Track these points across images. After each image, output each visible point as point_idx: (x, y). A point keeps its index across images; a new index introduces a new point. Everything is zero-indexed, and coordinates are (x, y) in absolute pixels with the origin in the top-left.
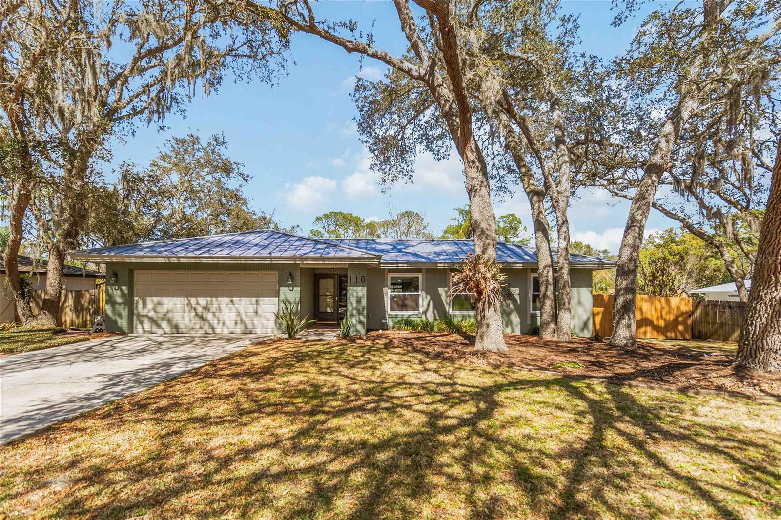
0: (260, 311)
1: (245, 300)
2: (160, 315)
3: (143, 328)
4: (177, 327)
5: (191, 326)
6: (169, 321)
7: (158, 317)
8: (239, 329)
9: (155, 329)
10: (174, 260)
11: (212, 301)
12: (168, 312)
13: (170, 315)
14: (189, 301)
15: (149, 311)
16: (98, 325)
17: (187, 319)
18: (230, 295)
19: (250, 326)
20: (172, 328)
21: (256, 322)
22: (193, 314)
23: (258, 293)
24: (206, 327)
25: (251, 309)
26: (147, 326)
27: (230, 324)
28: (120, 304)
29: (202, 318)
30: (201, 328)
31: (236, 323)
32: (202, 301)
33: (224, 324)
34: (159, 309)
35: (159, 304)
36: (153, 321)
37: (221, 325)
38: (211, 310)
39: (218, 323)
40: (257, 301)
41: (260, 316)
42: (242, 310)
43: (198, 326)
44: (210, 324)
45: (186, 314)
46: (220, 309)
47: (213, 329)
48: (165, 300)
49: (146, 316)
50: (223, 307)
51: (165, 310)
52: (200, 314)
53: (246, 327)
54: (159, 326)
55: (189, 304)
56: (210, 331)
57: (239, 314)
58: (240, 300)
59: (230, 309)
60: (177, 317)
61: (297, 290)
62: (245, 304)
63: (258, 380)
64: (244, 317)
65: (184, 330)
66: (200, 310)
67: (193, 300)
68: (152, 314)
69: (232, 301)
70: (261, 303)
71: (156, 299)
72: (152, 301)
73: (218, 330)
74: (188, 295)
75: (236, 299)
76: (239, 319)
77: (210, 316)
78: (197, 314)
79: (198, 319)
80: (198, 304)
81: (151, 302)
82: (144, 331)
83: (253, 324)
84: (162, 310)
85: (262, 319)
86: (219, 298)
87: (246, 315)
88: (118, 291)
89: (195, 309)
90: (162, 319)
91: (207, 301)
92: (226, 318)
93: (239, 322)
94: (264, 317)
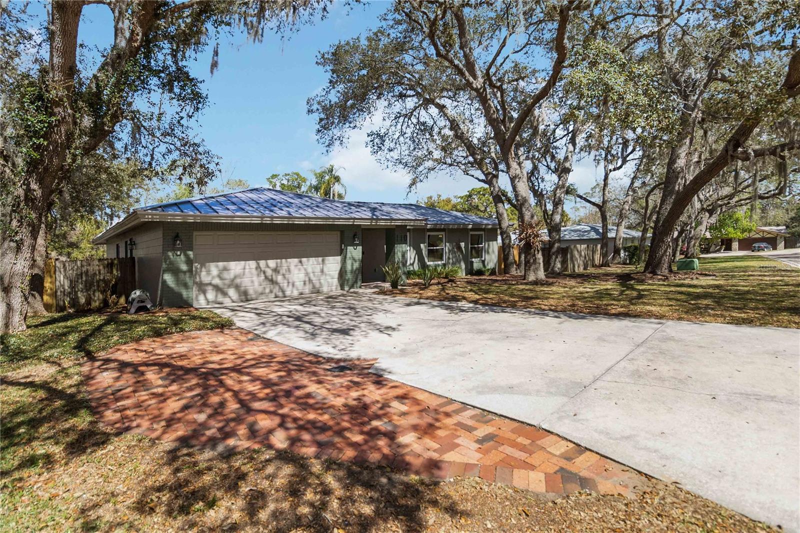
0: (325, 270)
1: (312, 260)
2: (227, 282)
3: (206, 299)
4: (245, 293)
5: (260, 289)
6: (237, 287)
7: (224, 284)
8: (307, 289)
9: (220, 298)
11: (281, 262)
12: (235, 277)
13: (238, 281)
14: (258, 264)
15: (213, 278)
17: (256, 284)
19: (317, 285)
20: (240, 296)
21: (322, 281)
22: (263, 277)
23: (322, 253)
24: (276, 290)
25: (318, 268)
26: (211, 295)
27: (299, 284)
28: (185, 272)
29: (272, 282)
30: (271, 292)
31: (305, 284)
32: (272, 263)
33: (293, 285)
34: (226, 275)
35: (225, 269)
36: (217, 288)
37: (291, 286)
38: (281, 272)
39: (288, 285)
40: (323, 261)
41: (326, 275)
42: (310, 270)
43: (267, 291)
44: (280, 286)
45: (255, 278)
46: (289, 270)
47: (283, 292)
48: (232, 265)
49: (210, 284)
50: (292, 268)
51: (232, 276)
52: (270, 277)
53: (314, 287)
54: (225, 294)
55: (258, 267)
56: (280, 294)
57: (307, 274)
58: (308, 261)
59: (299, 270)
60: (246, 282)
61: (360, 248)
62: (312, 264)
64: (311, 275)
65: (254, 296)
66: (269, 272)
67: (262, 263)
68: (217, 281)
69: (301, 262)
70: (326, 262)
71: (221, 264)
72: (217, 266)
73: (288, 293)
74: (257, 258)
75: (304, 260)
76: (307, 279)
77: (280, 278)
78: (266, 278)
79: (268, 283)
80: (268, 266)
81: (214, 268)
82: (208, 302)
83: (320, 283)
84: (228, 276)
85: (328, 277)
86: (289, 260)
87: (314, 275)
88: (182, 256)
89: (264, 272)
90: (229, 286)
91: (277, 264)
92: (296, 279)
93: (307, 282)
94: (330, 275)
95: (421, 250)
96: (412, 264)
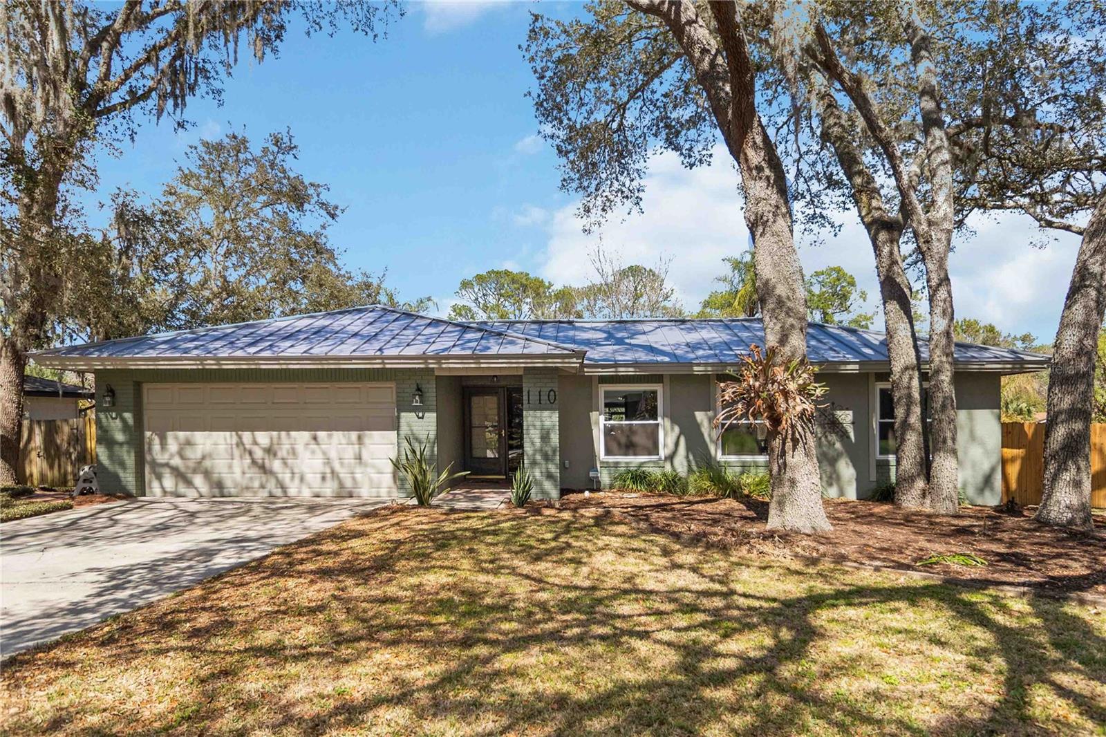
0: (365, 455)
1: (338, 436)
2: (191, 464)
3: (162, 487)
4: (220, 485)
5: (245, 483)
6: (207, 474)
7: (187, 467)
8: (329, 489)
9: (182, 489)
10: (211, 365)
11: (279, 438)
12: (204, 458)
13: (207, 463)
14: (240, 438)
15: (172, 456)
16: (85, 481)
17: (237, 470)
18: (312, 426)
19: (348, 483)
20: (211, 487)
21: (358, 476)
22: (248, 461)
23: (361, 424)
24: (271, 485)
25: (350, 452)
26: (169, 482)
27: (313, 479)
28: (121, 444)
29: (263, 469)
30: (262, 487)
31: (324, 478)
32: (263, 438)
33: (302, 479)
34: (189, 453)
35: (189, 443)
36: (179, 474)
37: (297, 481)
38: (280, 454)
39: (292, 478)
40: (359, 438)
41: (366, 465)
42: (333, 455)
43: (256, 484)
44: (277, 478)
45: (236, 462)
46: (294, 452)
47: (283, 488)
48: (199, 436)
49: (167, 465)
50: (300, 448)
51: (199, 455)
52: (260, 461)
53: (341, 485)
54: (189, 483)
55: (240, 443)
56: (278, 492)
57: (328, 461)
58: (330, 437)
59: (313, 452)
60: (220, 466)
61: (431, 417)
62: (338, 443)
63: (366, 582)
64: (337, 467)
65: (233, 491)
66: (259, 454)
67: (247, 436)
68: (176, 461)
69: (315, 438)
70: (367, 441)
71: (181, 435)
72: (176, 438)
73: (292, 491)
74: (236, 427)
75: (322, 435)
76: (328, 470)
77: (276, 465)
78: (254, 462)
79: (256, 470)
80: (255, 443)
81: (174, 440)
82: (165, 493)
83: (354, 479)
84: (194, 454)
85: (369, 470)
86: (293, 433)
87: (342, 464)
88: (118, 421)
89: (250, 453)
90: (195, 471)
91: (271, 439)
92: (306, 470)
93: (329, 475)
94: (373, 466)
95: (697, 426)
96: (671, 458)
